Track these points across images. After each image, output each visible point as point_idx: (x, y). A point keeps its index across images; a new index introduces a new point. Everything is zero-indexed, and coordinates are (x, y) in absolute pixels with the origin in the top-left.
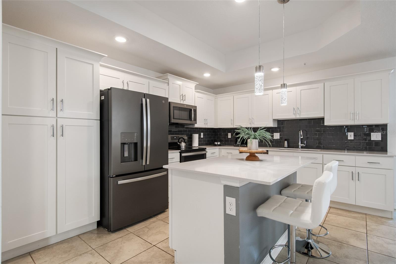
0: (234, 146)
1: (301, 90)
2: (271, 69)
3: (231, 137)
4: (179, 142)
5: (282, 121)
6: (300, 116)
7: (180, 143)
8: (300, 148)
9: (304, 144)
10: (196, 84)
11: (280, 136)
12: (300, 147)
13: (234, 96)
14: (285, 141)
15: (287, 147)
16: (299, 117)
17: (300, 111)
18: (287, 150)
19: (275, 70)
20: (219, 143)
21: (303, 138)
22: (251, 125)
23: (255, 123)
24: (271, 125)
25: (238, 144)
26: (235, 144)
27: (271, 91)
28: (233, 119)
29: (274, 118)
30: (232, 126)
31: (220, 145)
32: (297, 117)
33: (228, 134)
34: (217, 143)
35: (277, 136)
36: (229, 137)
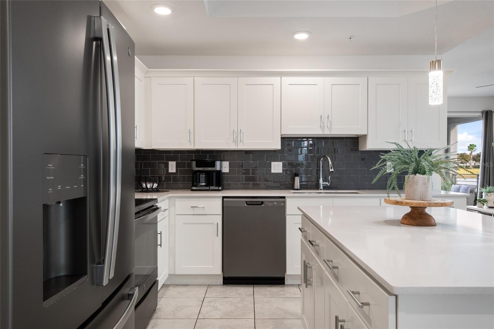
0: (192, 190)
1: (332, 85)
2: (294, 35)
3: (177, 170)
6: (330, 131)
8: (322, 190)
9: (329, 182)
11: (283, 168)
12: (321, 187)
13: (195, 78)
14: (296, 178)
15: (299, 188)
16: (329, 133)
17: (331, 122)
18: (299, 194)
19: (301, 36)
20: (155, 185)
21: (333, 171)
22: (236, 145)
23: (245, 141)
24: (278, 146)
25: (201, 186)
26: (193, 186)
27: (279, 78)
28: (192, 131)
29: (282, 133)
30: (191, 145)
31: (157, 190)
32: (325, 133)
33: (170, 162)
34: (152, 185)
35: (277, 167)
36: (170, 171)
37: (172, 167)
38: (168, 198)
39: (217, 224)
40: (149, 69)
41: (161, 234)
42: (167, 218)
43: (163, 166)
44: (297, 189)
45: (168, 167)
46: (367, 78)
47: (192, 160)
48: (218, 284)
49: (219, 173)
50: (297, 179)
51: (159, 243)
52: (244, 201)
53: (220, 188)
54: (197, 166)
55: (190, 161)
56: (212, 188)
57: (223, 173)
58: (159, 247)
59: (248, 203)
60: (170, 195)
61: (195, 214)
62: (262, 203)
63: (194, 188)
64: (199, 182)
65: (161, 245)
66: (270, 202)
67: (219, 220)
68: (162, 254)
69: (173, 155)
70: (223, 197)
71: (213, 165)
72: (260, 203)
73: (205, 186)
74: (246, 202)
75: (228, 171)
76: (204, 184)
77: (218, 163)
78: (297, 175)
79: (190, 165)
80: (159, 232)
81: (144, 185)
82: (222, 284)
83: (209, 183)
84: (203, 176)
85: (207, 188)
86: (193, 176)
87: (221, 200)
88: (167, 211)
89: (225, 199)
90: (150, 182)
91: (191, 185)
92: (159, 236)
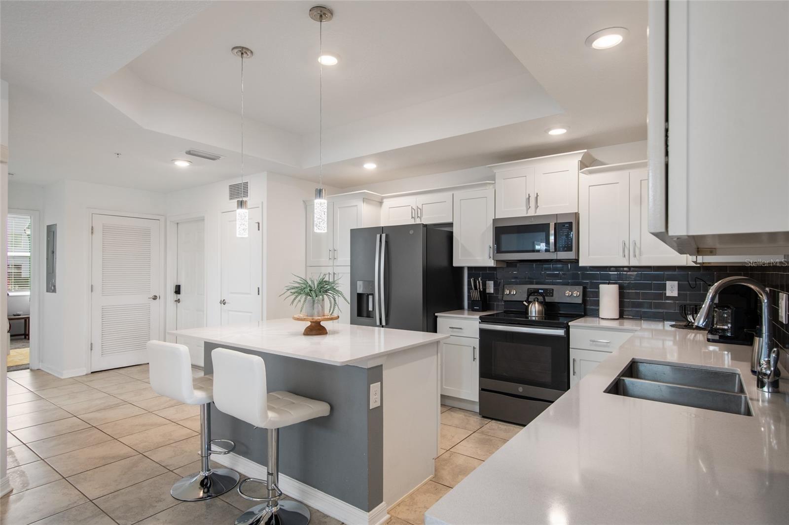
4: (530, 300)
7: (529, 303)
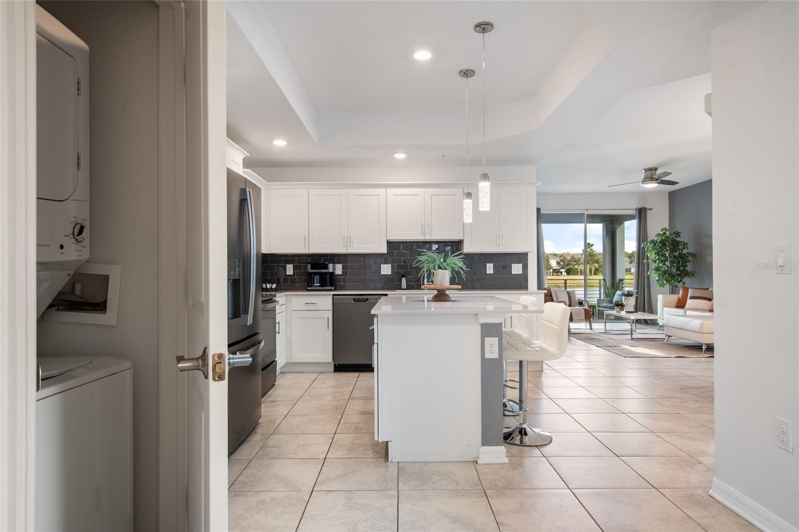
0: (308, 290)
1: (432, 196)
2: (394, 154)
3: (294, 272)
5: (395, 244)
6: (430, 236)
10: (245, 156)
11: (391, 270)
13: (310, 190)
14: (403, 278)
15: (406, 288)
16: (429, 238)
17: (431, 229)
19: (400, 156)
20: (274, 286)
22: (346, 249)
23: (354, 246)
24: (384, 250)
25: (316, 286)
26: (309, 286)
27: (384, 190)
28: (307, 237)
29: (388, 238)
30: (306, 249)
31: (276, 290)
32: (426, 238)
33: (287, 265)
34: (271, 286)
35: (386, 269)
36: (288, 273)
37: (290, 270)
38: (285, 295)
39: (328, 318)
40: (268, 182)
41: (279, 323)
42: (285, 312)
43: (282, 269)
44: (404, 289)
45: (286, 270)
46: (462, 189)
47: (307, 263)
48: (330, 371)
49: (332, 274)
50: (404, 280)
51: (277, 331)
52: (351, 298)
53: (333, 288)
54: (312, 269)
55: (305, 264)
56: (325, 288)
57: (337, 275)
58: (277, 334)
59: (355, 300)
60: (287, 293)
61: (309, 309)
62: (367, 300)
63: (309, 288)
64: (314, 283)
65: (279, 333)
66: (374, 299)
67: (330, 314)
68: (280, 340)
69: (291, 258)
70: (334, 295)
71: (326, 267)
72: (365, 300)
73: (319, 286)
74: (354, 299)
75: (341, 273)
76: (318, 285)
77: (331, 266)
78: (403, 276)
79: (305, 268)
80: (277, 322)
81: (264, 285)
82: (333, 371)
83: (323, 284)
84: (317, 278)
85: (321, 288)
86: (308, 278)
87: (331, 297)
88: (284, 306)
89: (334, 297)
90: (269, 283)
91: (307, 286)
92: (277, 325)
